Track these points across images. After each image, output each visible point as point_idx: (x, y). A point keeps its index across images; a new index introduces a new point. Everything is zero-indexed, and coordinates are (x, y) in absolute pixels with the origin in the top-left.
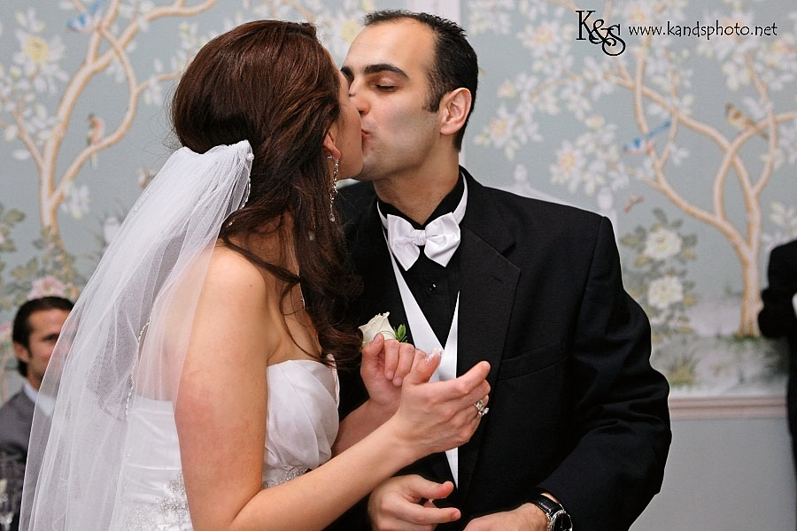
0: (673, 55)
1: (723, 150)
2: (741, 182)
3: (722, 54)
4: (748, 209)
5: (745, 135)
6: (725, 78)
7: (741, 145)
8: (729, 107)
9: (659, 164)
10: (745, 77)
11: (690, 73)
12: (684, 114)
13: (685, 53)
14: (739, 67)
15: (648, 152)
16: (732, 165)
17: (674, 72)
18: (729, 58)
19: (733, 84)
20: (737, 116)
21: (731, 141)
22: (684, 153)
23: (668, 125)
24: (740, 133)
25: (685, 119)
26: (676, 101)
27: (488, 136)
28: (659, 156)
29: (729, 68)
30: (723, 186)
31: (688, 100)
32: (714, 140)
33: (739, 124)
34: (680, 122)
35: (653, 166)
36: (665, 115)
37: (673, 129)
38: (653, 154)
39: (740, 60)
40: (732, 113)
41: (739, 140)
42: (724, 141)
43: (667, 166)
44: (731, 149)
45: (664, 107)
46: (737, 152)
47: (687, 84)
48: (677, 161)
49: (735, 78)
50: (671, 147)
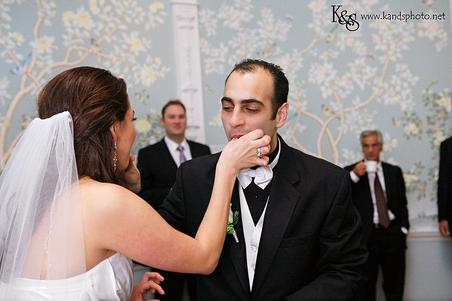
0: (298, 83)
1: (321, 125)
2: (329, 140)
3: (319, 82)
4: (333, 152)
5: (331, 118)
6: (321, 93)
7: (329, 123)
8: (323, 106)
9: (293, 133)
10: (330, 92)
11: (305, 91)
12: (303, 109)
13: (303, 82)
14: (327, 88)
15: (288, 127)
16: (325, 132)
17: (299, 91)
18: (323, 84)
19: (324, 95)
20: (327, 110)
21: (325, 121)
22: (304, 127)
23: (296, 114)
24: (328, 118)
25: (304, 112)
26: (300, 104)
27: (215, 121)
28: (293, 129)
29: (323, 89)
30: (321, 141)
31: (305, 103)
32: (317, 121)
33: (328, 114)
34: (302, 113)
35: (290, 134)
36: (295, 110)
37: (299, 116)
38: (290, 128)
39: (327, 84)
40: (324, 109)
41: (328, 121)
42: (321, 122)
43: (297, 133)
44: (324, 124)
45: (294, 106)
46: (327, 126)
47: (305, 96)
48: (301, 131)
49: (326, 93)
50: (298, 125)
